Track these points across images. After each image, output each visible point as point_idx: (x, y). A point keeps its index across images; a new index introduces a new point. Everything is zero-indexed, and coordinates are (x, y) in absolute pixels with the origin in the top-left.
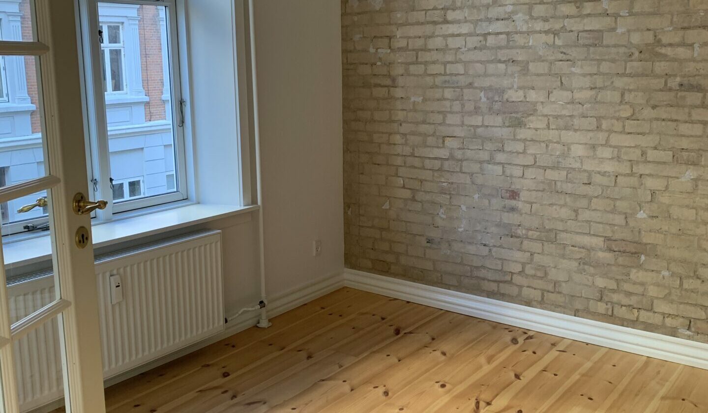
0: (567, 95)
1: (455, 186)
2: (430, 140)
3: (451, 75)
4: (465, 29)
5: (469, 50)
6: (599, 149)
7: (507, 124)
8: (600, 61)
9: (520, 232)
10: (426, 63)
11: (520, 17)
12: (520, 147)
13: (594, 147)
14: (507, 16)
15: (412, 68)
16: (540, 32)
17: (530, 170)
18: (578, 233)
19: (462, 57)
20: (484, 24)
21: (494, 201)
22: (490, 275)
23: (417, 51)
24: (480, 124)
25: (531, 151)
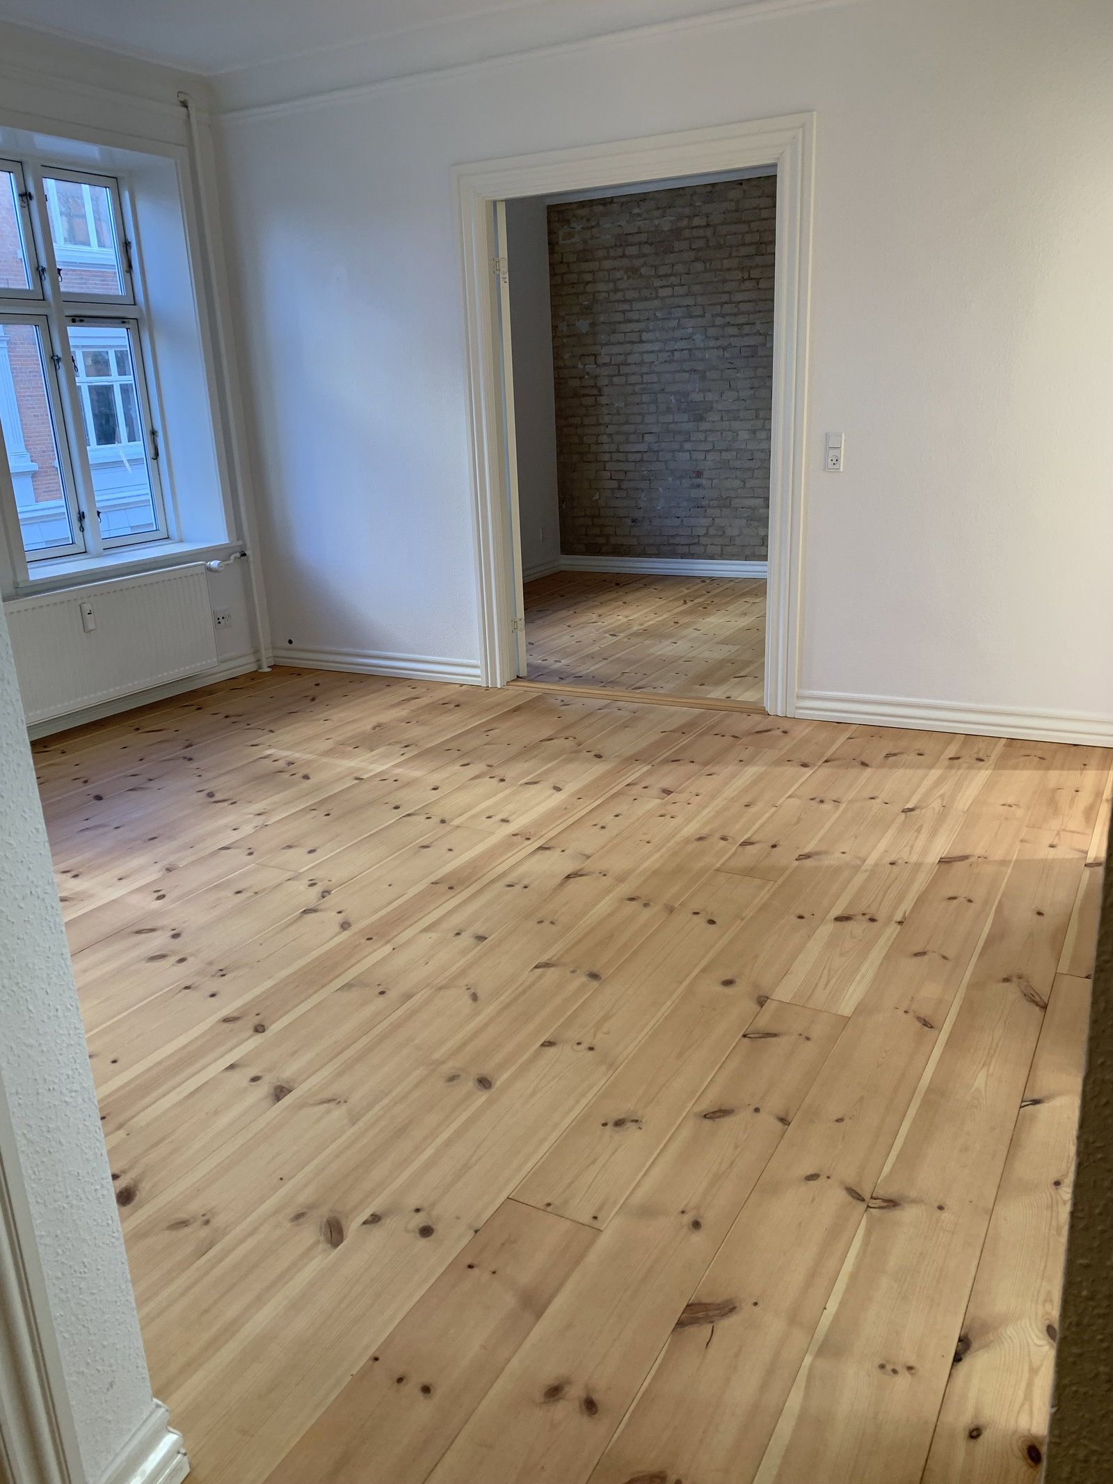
0: (734, 394)
1: (654, 473)
2: (632, 438)
3: (647, 383)
4: (656, 347)
5: (661, 363)
6: (758, 433)
7: (692, 420)
8: (756, 368)
9: (704, 503)
10: (626, 375)
11: (698, 337)
12: (702, 437)
13: (754, 432)
14: (688, 336)
15: (616, 380)
16: (713, 348)
17: (710, 454)
18: (745, 498)
19: (656, 369)
20: (672, 343)
21: (684, 481)
22: (683, 541)
23: (618, 365)
24: (671, 421)
25: (710, 439)
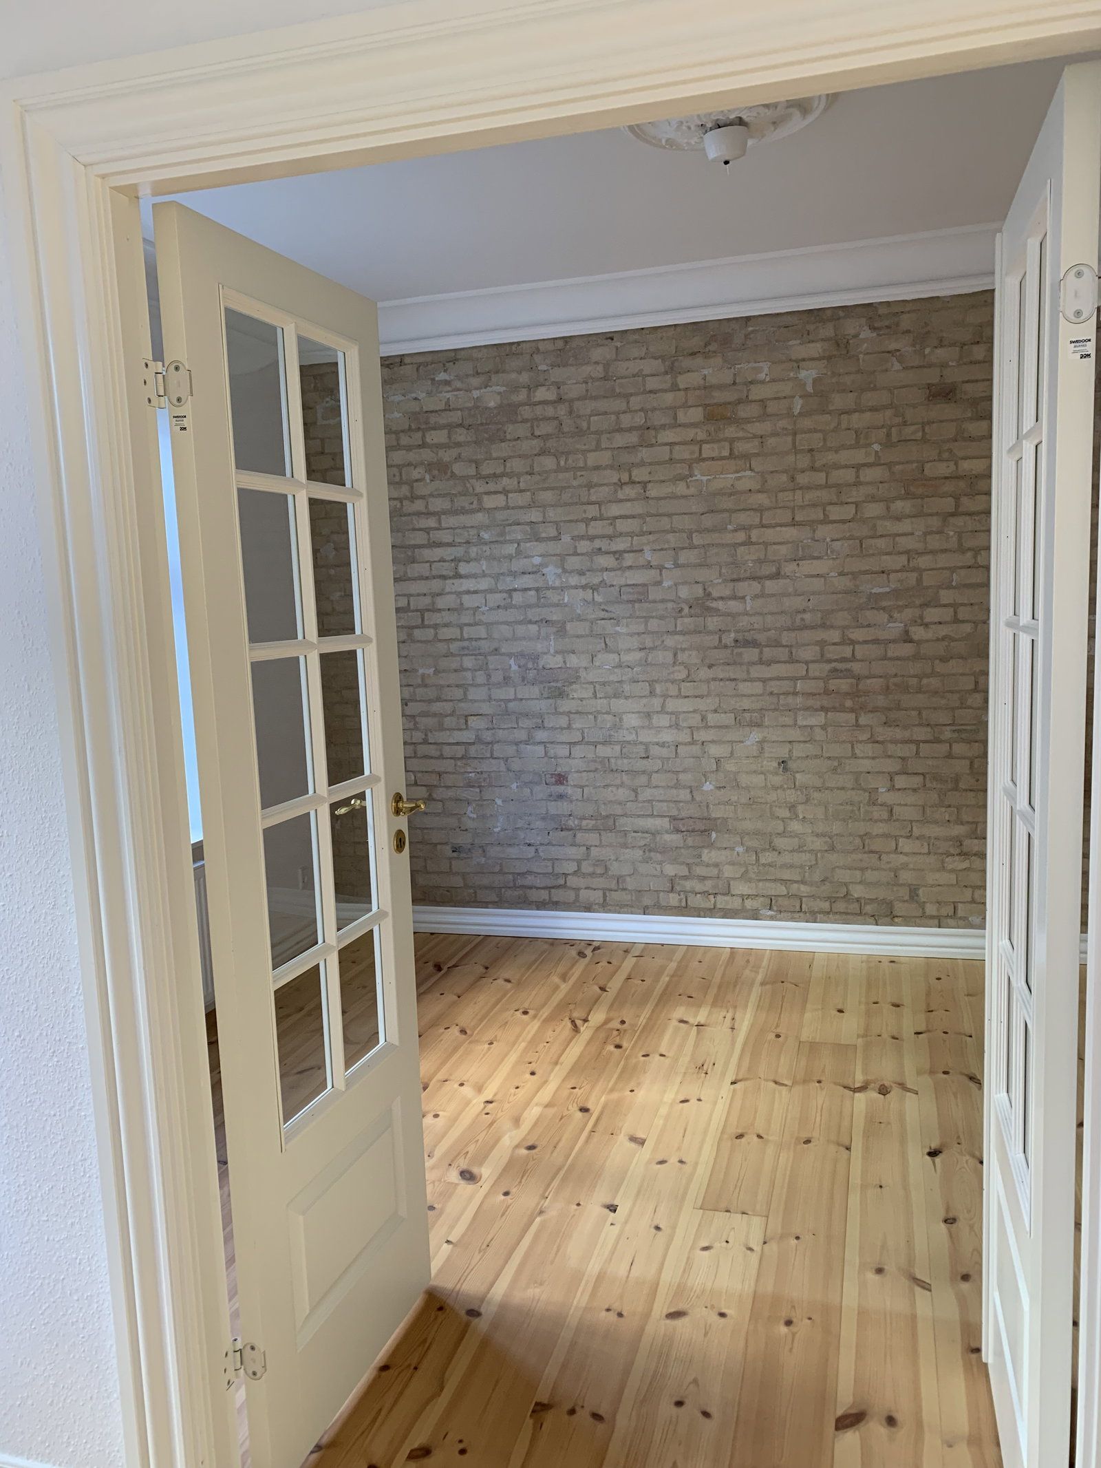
0: (613, 657)
1: (485, 776)
2: (448, 722)
3: (470, 639)
4: (484, 584)
5: (491, 609)
6: (655, 718)
7: (545, 695)
8: (647, 619)
9: (572, 823)
10: (436, 626)
11: (551, 571)
12: (563, 721)
13: (648, 715)
14: (534, 569)
15: (417, 633)
16: (576, 587)
17: (578, 747)
18: (639, 816)
19: (484, 618)
20: (508, 579)
21: (537, 789)
22: (538, 882)
23: (422, 612)
24: (512, 697)
25: (576, 725)
